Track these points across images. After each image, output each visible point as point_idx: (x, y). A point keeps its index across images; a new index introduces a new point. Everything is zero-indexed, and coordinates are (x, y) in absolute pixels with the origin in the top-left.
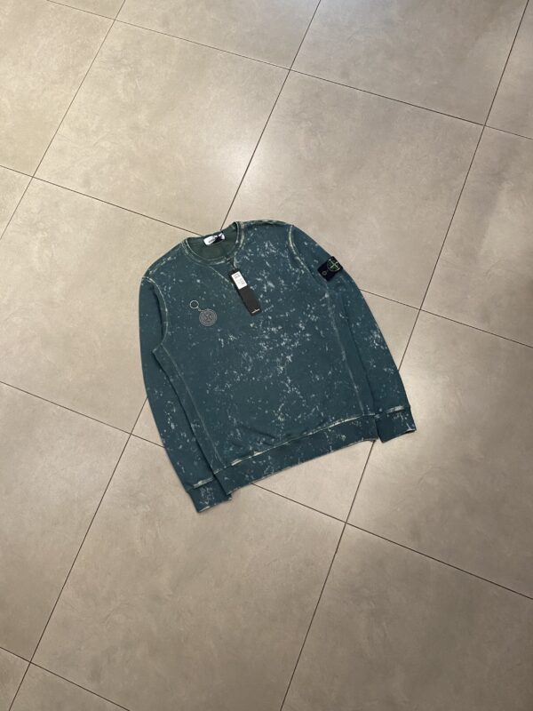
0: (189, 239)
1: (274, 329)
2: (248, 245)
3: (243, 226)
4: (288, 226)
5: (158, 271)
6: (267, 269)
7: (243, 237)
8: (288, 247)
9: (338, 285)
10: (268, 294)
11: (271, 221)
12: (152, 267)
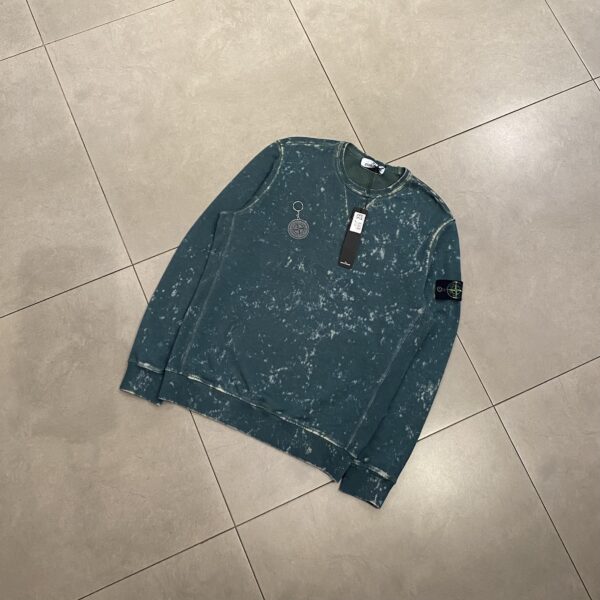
0: (350, 145)
1: (345, 295)
2: (397, 199)
3: (409, 179)
4: (450, 217)
5: (297, 148)
6: (393, 237)
7: (400, 188)
8: (431, 235)
9: (440, 312)
10: (371, 260)
11: (439, 198)
12: (294, 139)
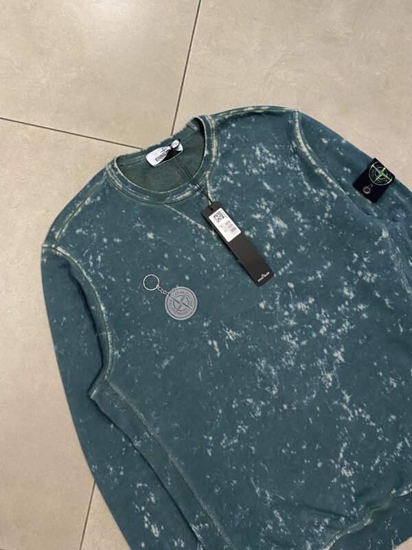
0: (119, 159)
1: (301, 306)
2: (226, 155)
3: (213, 124)
4: (290, 114)
5: (72, 228)
6: (268, 196)
7: (215, 143)
8: (297, 151)
10: (279, 243)
11: (259, 108)
12: (58, 223)
